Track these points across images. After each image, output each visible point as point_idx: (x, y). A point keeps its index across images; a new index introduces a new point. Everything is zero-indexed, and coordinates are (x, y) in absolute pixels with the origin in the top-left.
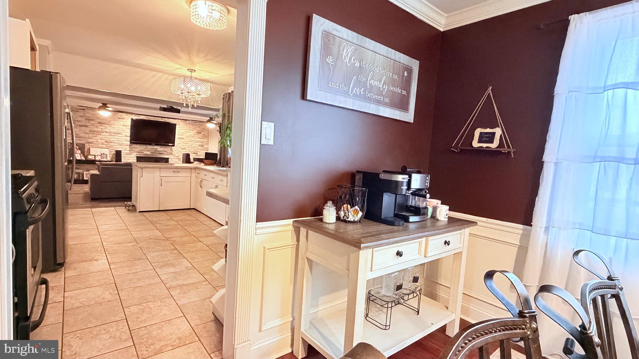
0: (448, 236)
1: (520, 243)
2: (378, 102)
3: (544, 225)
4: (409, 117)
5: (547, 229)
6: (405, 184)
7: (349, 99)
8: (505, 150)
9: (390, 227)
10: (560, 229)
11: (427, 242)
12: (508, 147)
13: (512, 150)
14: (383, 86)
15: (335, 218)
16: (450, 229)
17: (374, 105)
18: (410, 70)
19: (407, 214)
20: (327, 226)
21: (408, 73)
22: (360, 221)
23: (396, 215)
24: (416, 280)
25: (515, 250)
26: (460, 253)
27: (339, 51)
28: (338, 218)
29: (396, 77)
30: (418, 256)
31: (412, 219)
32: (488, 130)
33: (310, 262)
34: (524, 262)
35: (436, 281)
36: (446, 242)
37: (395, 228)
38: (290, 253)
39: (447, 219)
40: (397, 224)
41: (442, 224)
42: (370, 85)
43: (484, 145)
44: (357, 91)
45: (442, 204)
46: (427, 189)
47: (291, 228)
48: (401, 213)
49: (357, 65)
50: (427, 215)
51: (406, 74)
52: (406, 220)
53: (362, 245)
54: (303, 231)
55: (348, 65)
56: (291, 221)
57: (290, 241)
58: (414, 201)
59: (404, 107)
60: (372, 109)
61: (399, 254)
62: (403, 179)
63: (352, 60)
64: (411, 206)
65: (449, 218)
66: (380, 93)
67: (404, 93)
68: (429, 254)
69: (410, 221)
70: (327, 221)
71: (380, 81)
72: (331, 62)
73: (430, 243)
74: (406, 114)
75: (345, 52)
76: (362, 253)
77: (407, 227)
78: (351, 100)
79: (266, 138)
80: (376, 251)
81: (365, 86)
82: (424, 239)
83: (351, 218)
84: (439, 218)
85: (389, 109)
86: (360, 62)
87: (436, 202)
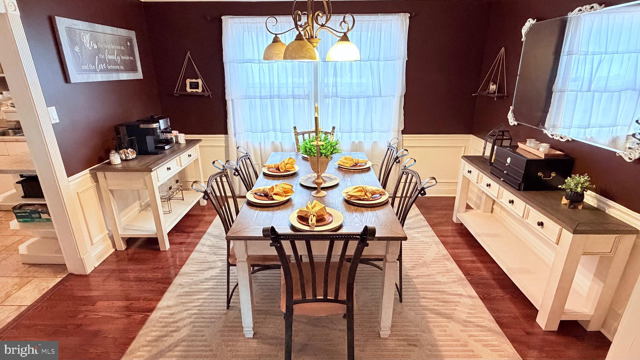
0: (189, 152)
1: (225, 144)
2: (117, 71)
3: (233, 133)
4: (139, 75)
5: (235, 134)
6: (158, 128)
7: (98, 75)
8: (206, 94)
9: (157, 156)
10: (240, 134)
11: (180, 158)
12: (208, 91)
13: (210, 93)
14: (117, 58)
15: (120, 160)
16: (188, 148)
17: (115, 74)
18: (130, 40)
19: (162, 145)
20: (117, 166)
21: (130, 43)
22: (136, 158)
23: (156, 148)
24: (177, 182)
25: (224, 149)
26: (197, 159)
27: (81, 40)
28: (122, 159)
29: (123, 48)
30: (177, 167)
31: (167, 147)
32: (194, 80)
33: (111, 191)
34: (229, 154)
35: (185, 181)
36: (190, 156)
37: (160, 156)
38: (93, 193)
39: (185, 142)
40: (159, 153)
41: (183, 146)
42: (108, 59)
43: (194, 90)
44: (102, 66)
45: (179, 133)
46: (170, 127)
47: (89, 175)
48: (158, 145)
49: (96, 47)
50: (173, 142)
51: (129, 44)
52: (163, 148)
53: (153, 170)
54: (100, 175)
55: (90, 49)
56: (87, 171)
57: (91, 184)
58: (163, 136)
59: (134, 69)
60: (114, 77)
61: (169, 169)
62: (157, 126)
63: (91, 45)
64: (162, 139)
65: (186, 140)
66: (116, 64)
67: (131, 58)
68: (183, 164)
69: (166, 149)
70: (116, 163)
71: (114, 55)
72: (79, 50)
73: (182, 158)
74: (137, 73)
75: (84, 39)
76: (152, 173)
77: (165, 153)
78: (100, 75)
79: (53, 119)
80: (158, 170)
81: (105, 62)
82: (178, 157)
83: (131, 158)
84: (181, 143)
85: (125, 74)
86: (97, 44)
87: (175, 133)
